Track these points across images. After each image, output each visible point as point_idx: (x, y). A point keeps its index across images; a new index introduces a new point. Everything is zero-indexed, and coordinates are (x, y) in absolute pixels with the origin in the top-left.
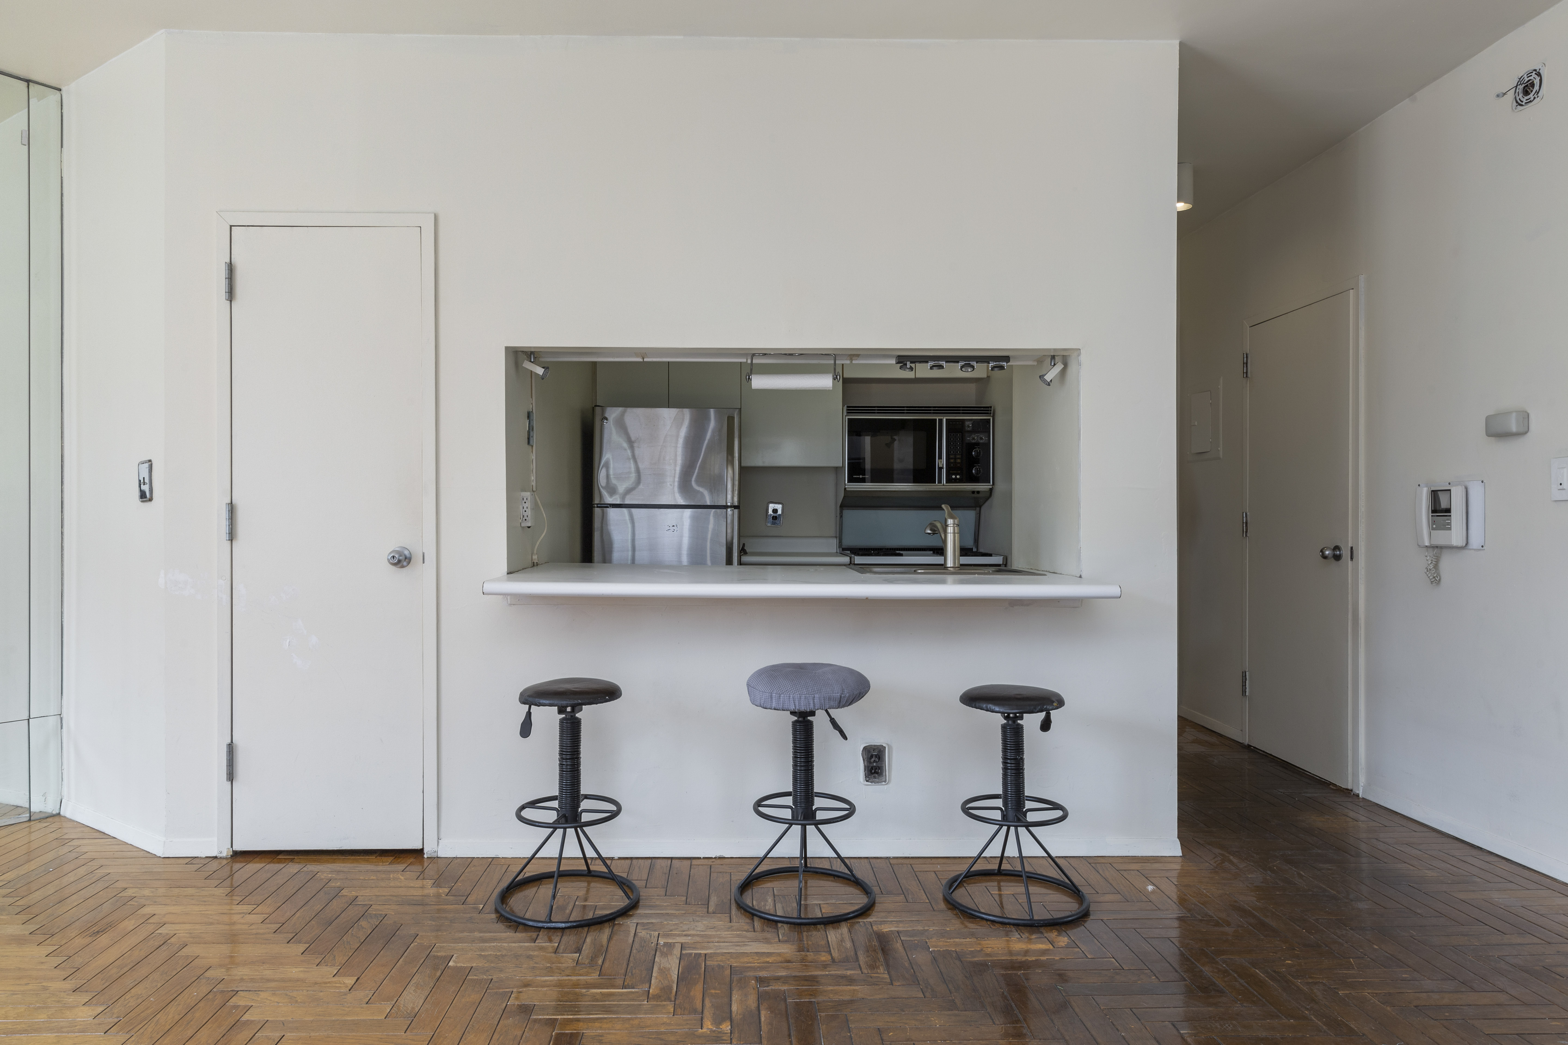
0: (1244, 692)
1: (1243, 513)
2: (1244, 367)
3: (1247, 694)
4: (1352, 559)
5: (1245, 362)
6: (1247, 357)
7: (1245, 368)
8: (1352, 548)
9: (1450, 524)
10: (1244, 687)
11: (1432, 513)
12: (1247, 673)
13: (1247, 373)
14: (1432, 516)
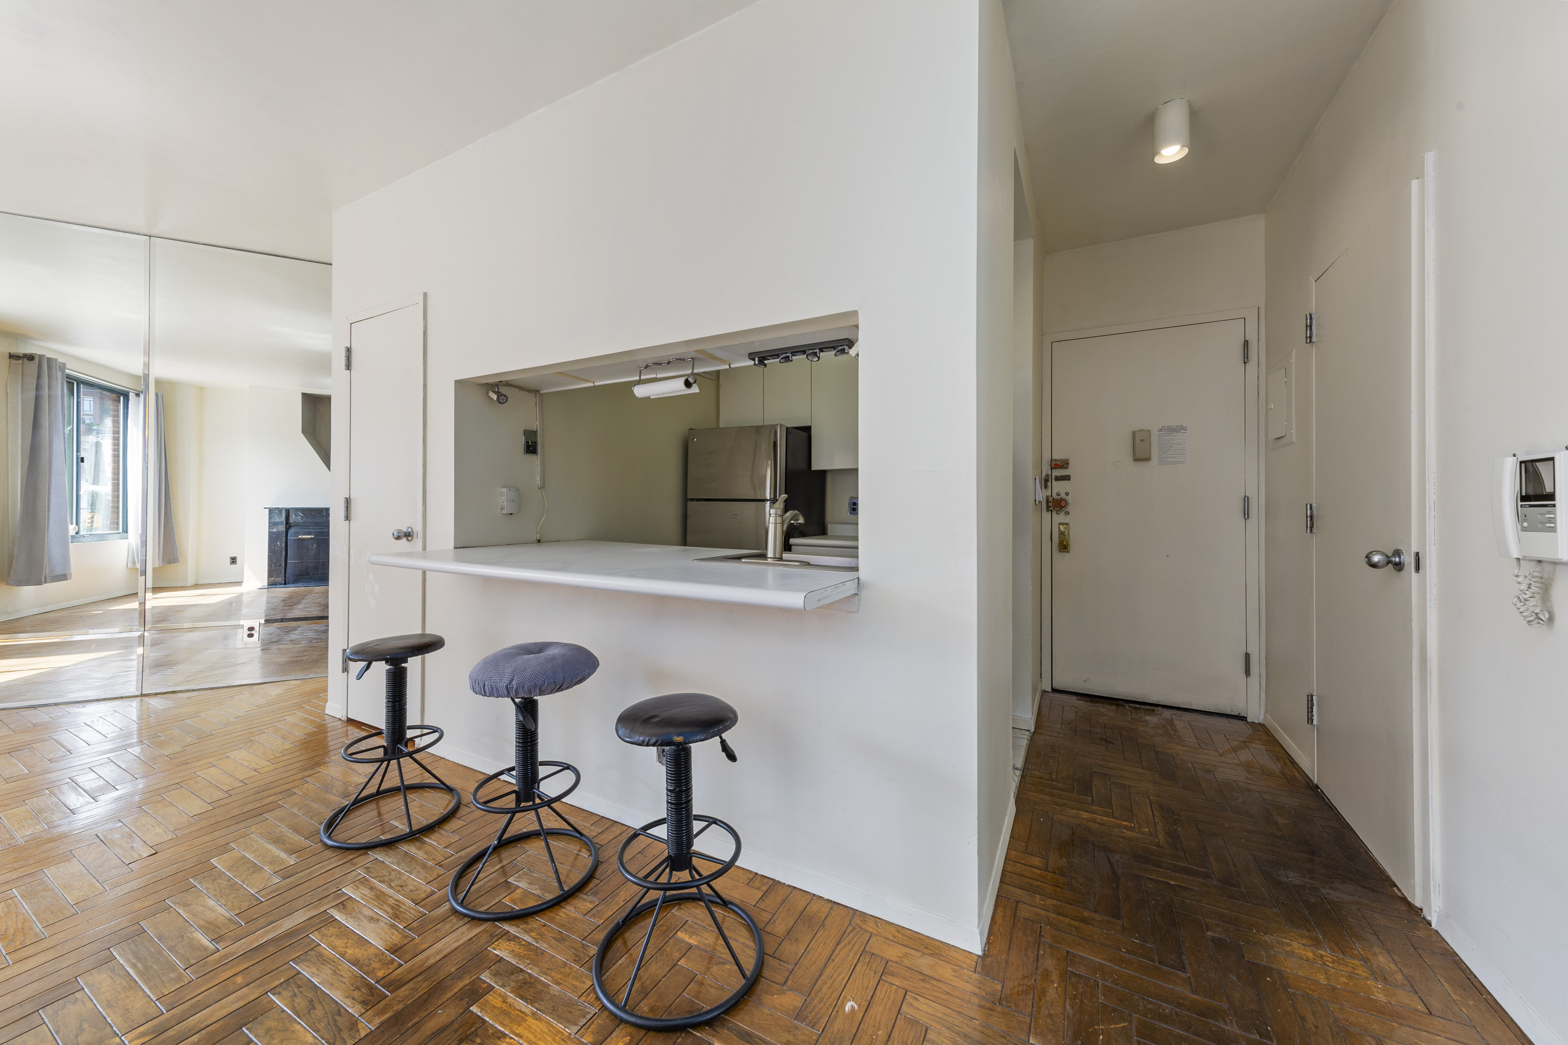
0: (1310, 720)
1: (1307, 504)
2: (1307, 330)
3: (1315, 722)
4: (1418, 569)
5: (1308, 324)
6: (1311, 318)
7: (1308, 332)
8: (1417, 554)
9: (1552, 520)
10: (1310, 714)
11: (1522, 500)
12: (1314, 698)
13: (1311, 337)
14: (1521, 506)
